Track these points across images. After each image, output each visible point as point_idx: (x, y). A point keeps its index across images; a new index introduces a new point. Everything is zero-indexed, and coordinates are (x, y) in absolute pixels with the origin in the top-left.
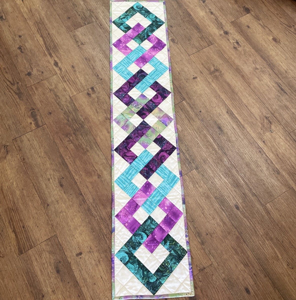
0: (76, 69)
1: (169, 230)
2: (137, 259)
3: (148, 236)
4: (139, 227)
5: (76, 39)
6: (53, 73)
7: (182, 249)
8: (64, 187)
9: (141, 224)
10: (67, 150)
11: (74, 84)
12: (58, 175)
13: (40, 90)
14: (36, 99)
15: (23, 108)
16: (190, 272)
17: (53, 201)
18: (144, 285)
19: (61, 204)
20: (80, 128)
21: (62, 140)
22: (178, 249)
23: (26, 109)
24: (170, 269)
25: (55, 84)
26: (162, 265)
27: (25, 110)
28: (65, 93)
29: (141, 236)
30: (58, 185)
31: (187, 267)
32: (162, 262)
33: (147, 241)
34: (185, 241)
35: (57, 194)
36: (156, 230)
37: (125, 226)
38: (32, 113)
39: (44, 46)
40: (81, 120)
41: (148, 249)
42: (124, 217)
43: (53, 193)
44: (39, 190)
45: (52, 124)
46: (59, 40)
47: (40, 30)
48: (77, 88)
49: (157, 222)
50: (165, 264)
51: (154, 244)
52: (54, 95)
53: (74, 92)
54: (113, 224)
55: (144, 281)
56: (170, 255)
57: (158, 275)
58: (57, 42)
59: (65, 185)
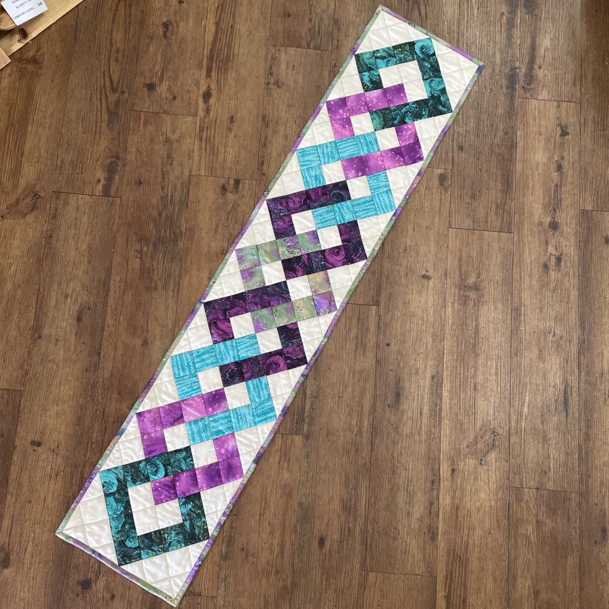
0: (234, 128)
1: (205, 488)
2: (129, 499)
3: (166, 475)
4: (162, 454)
5: (273, 66)
6: (192, 110)
7: (204, 529)
8: (81, 323)
9: (169, 451)
10: (126, 265)
11: (213, 153)
12: (86, 299)
13: (151, 128)
14: (134, 141)
15: (104, 144)
16: (192, 570)
17: (50, 335)
18: (114, 542)
19: (60, 348)
20: (170, 240)
21: (129, 243)
22: (199, 524)
23: (107, 149)
24: (166, 546)
25: (181, 133)
26: (159, 531)
27: (105, 150)
28: (187, 160)
29: (156, 468)
30: (75, 314)
31: (194, 561)
32: (161, 528)
33: (160, 482)
34: (217, 521)
35: (64, 327)
36: (185, 475)
37: (142, 437)
38: (111, 162)
39: (210, 47)
40: (180, 228)
41: (154, 495)
42: (149, 423)
43: (59, 323)
44: (42, 303)
45: (131, 204)
46: (241, 51)
47: (222, 9)
48: (212, 163)
49: (195, 464)
50: (164, 533)
51: (167, 493)
52: (168, 154)
53: (203, 168)
54: (125, 424)
55: (117, 536)
56: (181, 526)
57: (143, 542)
58: (235, 53)
59: (85, 322)
